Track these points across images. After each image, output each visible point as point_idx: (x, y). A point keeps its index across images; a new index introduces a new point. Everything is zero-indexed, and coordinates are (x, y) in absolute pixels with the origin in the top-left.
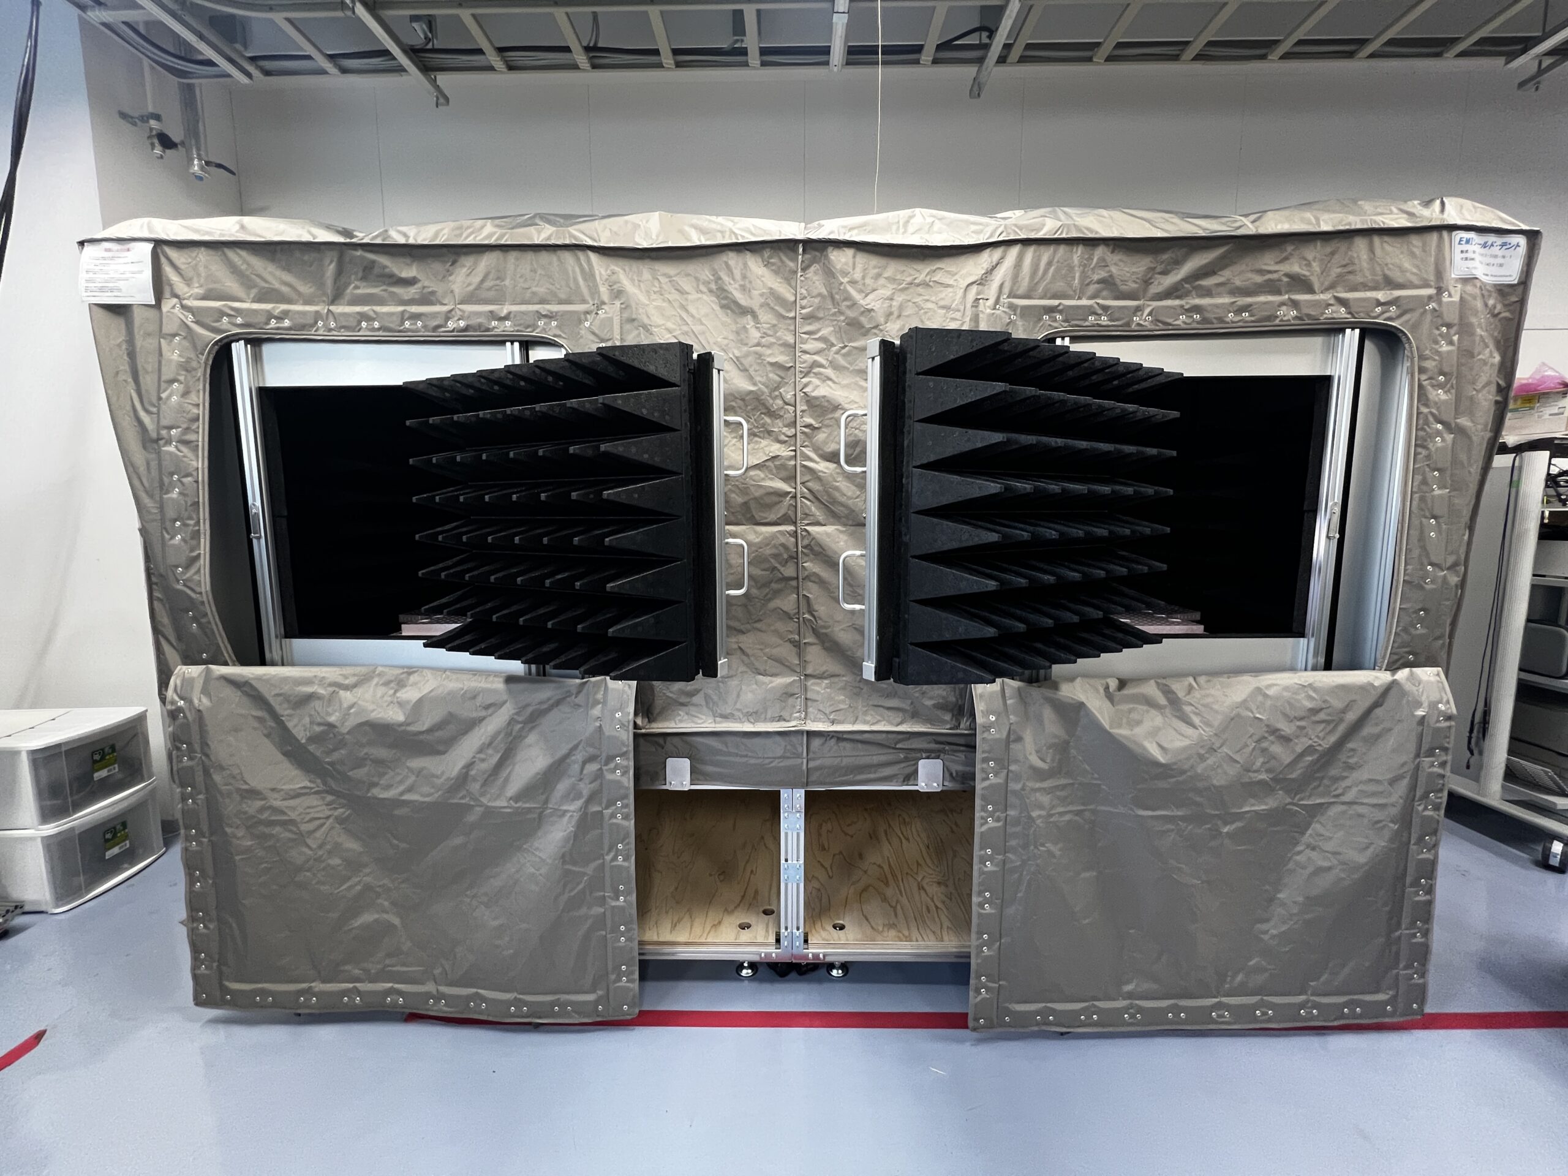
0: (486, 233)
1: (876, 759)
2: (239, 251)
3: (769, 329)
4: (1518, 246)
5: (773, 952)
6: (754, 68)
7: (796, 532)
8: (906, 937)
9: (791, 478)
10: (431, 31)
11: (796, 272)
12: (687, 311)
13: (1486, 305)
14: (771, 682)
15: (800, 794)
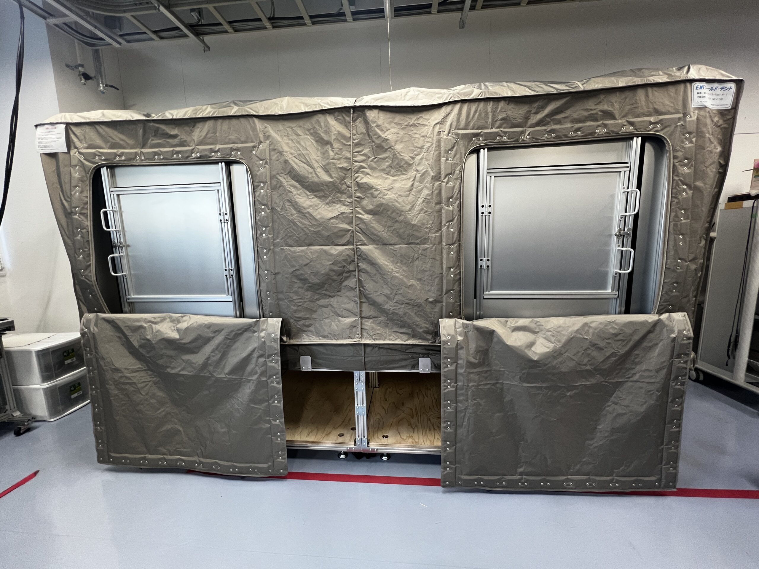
0: (207, 111)
1: (397, 358)
2: (101, 126)
3: (338, 151)
4: (731, 88)
5: (353, 448)
6: (350, 22)
7: (354, 249)
8: (416, 442)
9: (350, 223)
10: (200, 16)
11: (350, 123)
12: (300, 144)
13: (713, 121)
14: (345, 321)
15: (363, 374)
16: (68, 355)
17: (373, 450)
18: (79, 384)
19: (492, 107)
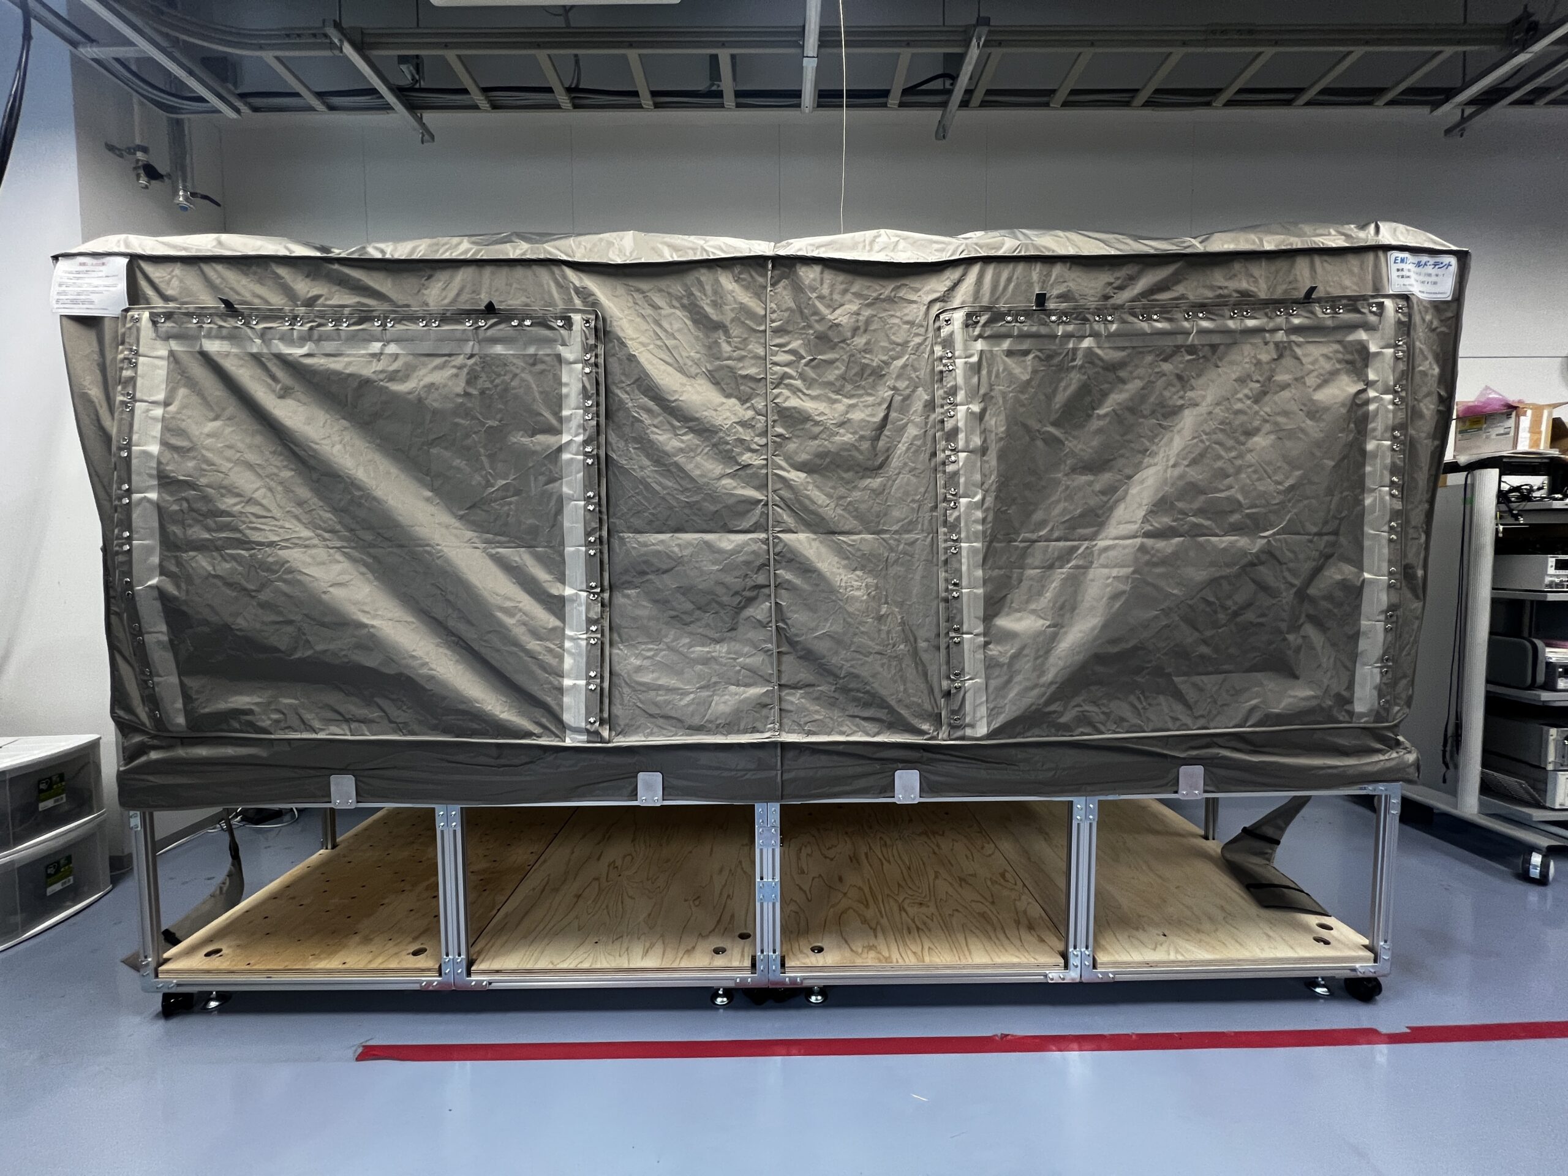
0: (462, 248)
1: (851, 771)
2: (214, 265)
3: (740, 343)
4: (1449, 265)
5: (747, 977)
6: (730, 109)
7: (768, 539)
8: (886, 959)
9: (763, 486)
10: (418, 73)
11: (765, 287)
12: (661, 326)
13: (1424, 320)
14: (744, 692)
15: (774, 809)
16: (50, 788)
17: (793, 980)
18: (69, 859)
19: (1040, 273)
